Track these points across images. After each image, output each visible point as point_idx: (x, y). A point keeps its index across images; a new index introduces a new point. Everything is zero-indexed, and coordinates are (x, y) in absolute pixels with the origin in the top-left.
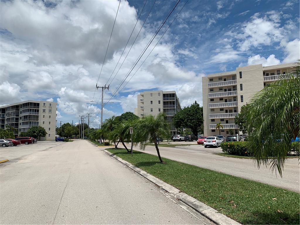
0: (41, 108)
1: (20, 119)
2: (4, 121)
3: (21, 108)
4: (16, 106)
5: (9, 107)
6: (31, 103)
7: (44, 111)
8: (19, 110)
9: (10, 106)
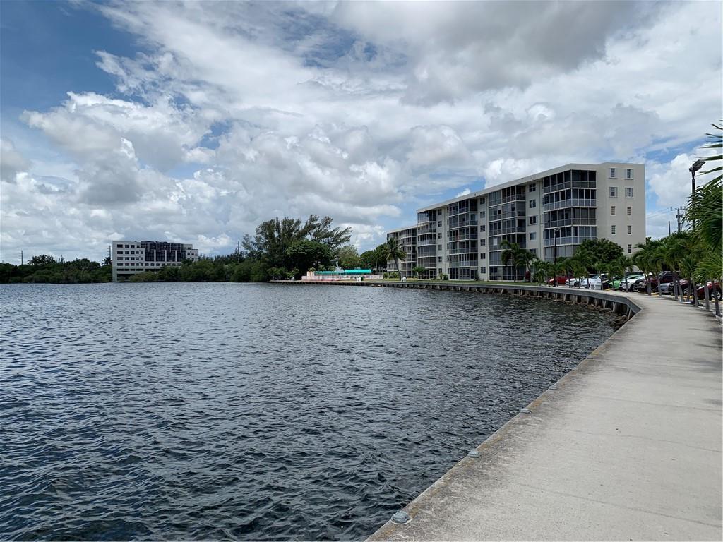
0: (603, 186)
1: (531, 223)
2: (477, 230)
3: (530, 190)
4: (517, 186)
5: (495, 192)
6: (575, 172)
7: (613, 194)
8: (524, 198)
9: (499, 189)
